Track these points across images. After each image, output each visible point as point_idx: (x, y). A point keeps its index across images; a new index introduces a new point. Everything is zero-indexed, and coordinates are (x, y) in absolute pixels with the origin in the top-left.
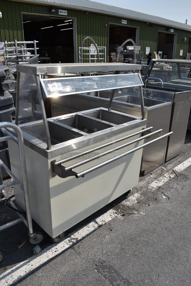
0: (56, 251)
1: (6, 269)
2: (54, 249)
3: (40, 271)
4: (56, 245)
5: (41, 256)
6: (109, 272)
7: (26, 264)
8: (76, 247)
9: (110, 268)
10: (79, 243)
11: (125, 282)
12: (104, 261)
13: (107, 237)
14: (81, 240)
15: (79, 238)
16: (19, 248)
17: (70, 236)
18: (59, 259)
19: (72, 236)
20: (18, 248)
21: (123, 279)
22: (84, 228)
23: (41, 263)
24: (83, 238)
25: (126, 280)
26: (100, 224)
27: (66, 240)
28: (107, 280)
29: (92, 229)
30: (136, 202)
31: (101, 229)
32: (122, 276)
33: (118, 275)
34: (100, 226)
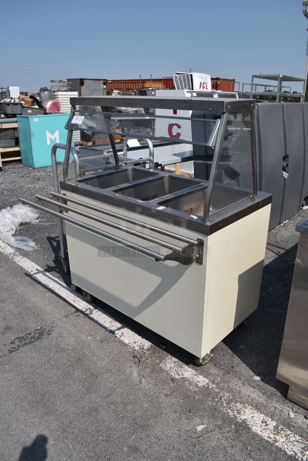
1: (59, 278)
5: (69, 293)
6: (33, 338)
8: (79, 313)
9: (39, 338)
10: (83, 316)
11: (15, 348)
12: (49, 334)
13: (89, 338)
14: (89, 317)
15: (92, 316)
19: (95, 311)
21: (19, 347)
24: (92, 319)
25: (17, 349)
26: (116, 332)
27: (90, 306)
28: (24, 335)
29: (107, 325)
30: (177, 376)
31: (107, 333)
32: (23, 346)
33: (26, 344)
34: (112, 332)
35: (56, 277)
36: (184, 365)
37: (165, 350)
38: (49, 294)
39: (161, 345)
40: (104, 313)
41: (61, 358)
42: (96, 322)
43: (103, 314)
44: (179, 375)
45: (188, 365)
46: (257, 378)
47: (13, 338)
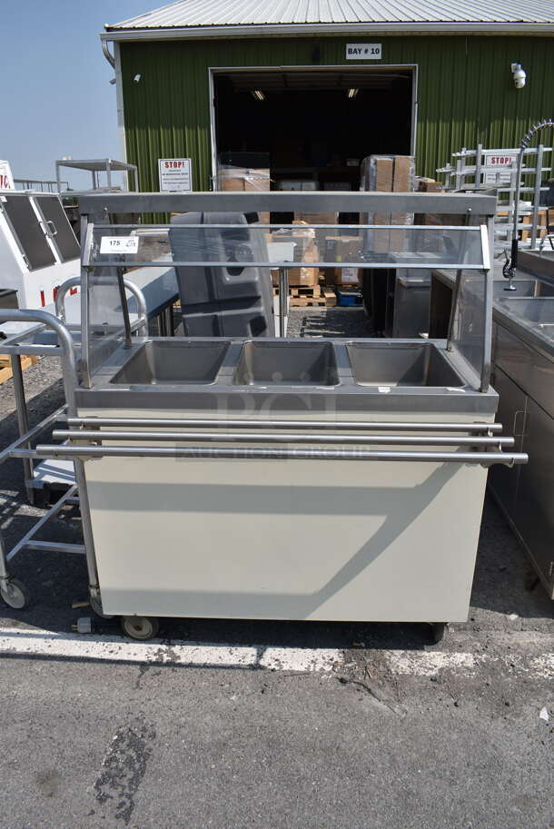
0: (112, 652)
1: (14, 625)
2: (114, 646)
3: (47, 664)
4: (127, 643)
5: (79, 643)
6: (130, 762)
7: (45, 637)
8: (152, 669)
9: (144, 756)
10: (167, 668)
11: (122, 804)
12: (154, 736)
13: (233, 698)
14: (180, 665)
15: (183, 660)
16: (74, 606)
17: (174, 645)
18: (98, 668)
19: (176, 649)
20: (71, 606)
21: (129, 797)
22: (220, 648)
23: (66, 653)
24: (190, 665)
25: (132, 803)
26: (262, 662)
27: (156, 647)
28: (105, 770)
29: (233, 660)
30: (433, 673)
31: (249, 673)
32: (136, 790)
33: (135, 782)
34: (256, 667)
35: (8, 626)
36: (419, 653)
37: (368, 647)
38: (38, 666)
39: (355, 644)
40: (199, 645)
41: (237, 760)
42: (205, 666)
43: (199, 647)
44: (432, 669)
45: (423, 649)
46: (513, 617)
47: (91, 788)
